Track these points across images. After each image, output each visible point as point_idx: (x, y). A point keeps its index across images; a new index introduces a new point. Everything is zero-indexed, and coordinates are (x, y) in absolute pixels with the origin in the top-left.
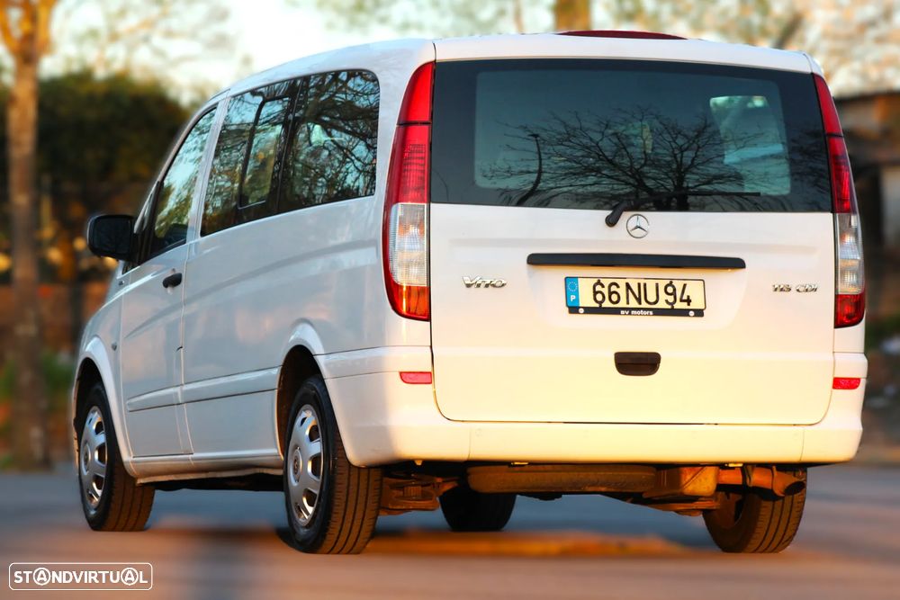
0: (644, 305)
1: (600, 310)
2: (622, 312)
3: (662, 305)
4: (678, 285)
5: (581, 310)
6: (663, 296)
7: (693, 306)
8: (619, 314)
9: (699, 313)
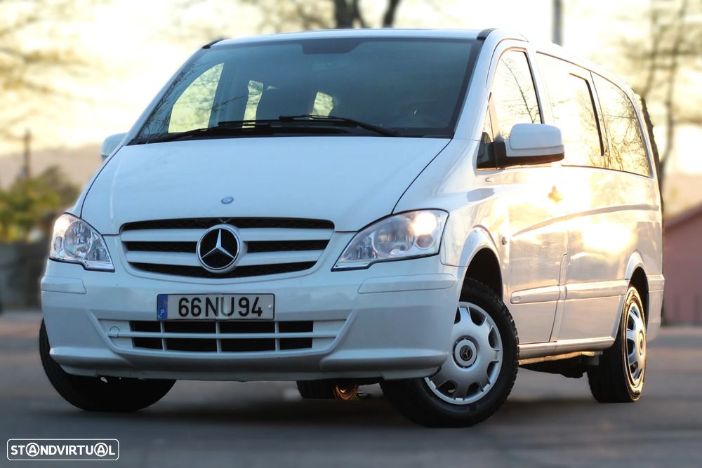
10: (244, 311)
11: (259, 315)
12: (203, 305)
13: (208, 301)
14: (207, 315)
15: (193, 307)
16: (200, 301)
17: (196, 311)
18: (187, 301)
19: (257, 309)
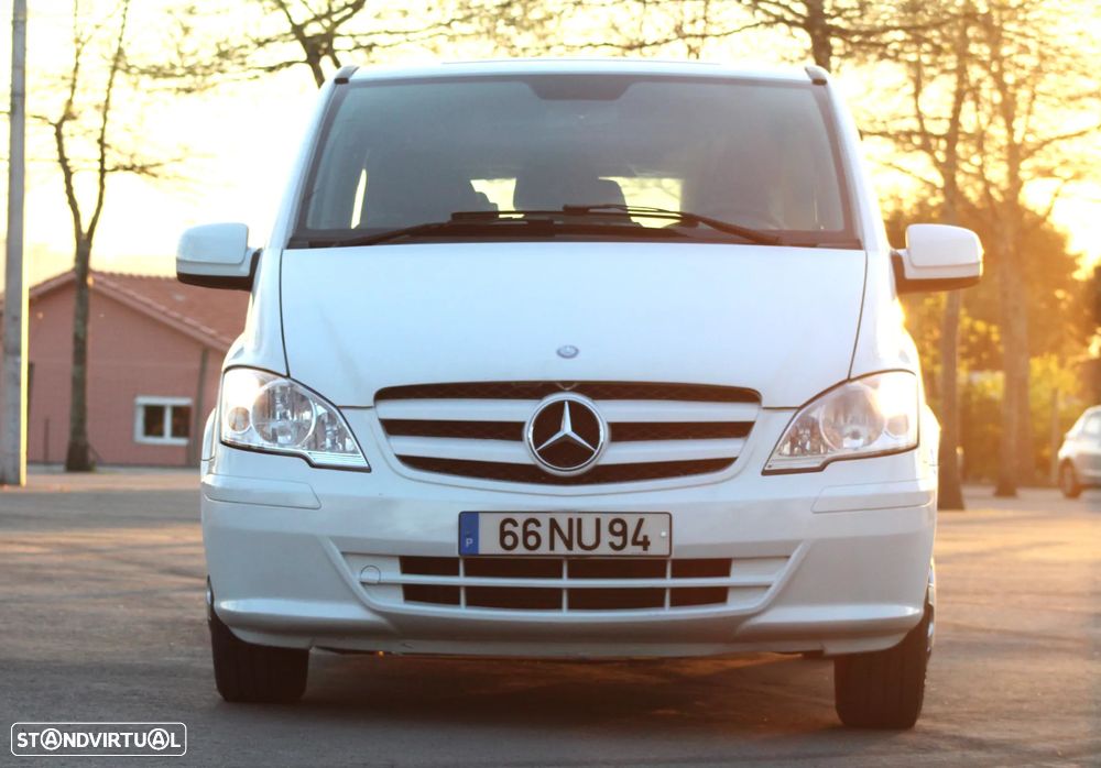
10: (618, 541)
11: (645, 549)
12: (544, 531)
13: (554, 524)
14: (552, 547)
15: (526, 534)
16: (538, 524)
17: (532, 540)
18: (515, 524)
19: (640, 539)
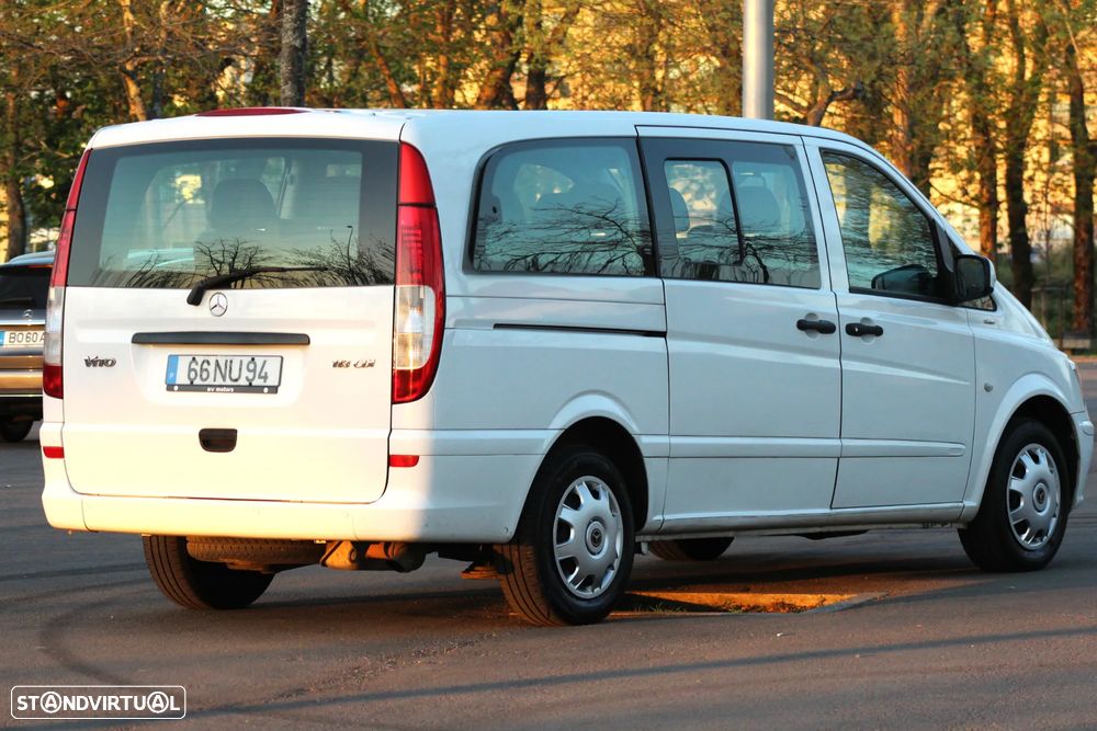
0: (228, 382)
1: (191, 387)
2: (209, 389)
3: (243, 382)
4: (259, 362)
5: (176, 388)
6: (245, 373)
7: (269, 383)
8: (206, 391)
9: (274, 390)
